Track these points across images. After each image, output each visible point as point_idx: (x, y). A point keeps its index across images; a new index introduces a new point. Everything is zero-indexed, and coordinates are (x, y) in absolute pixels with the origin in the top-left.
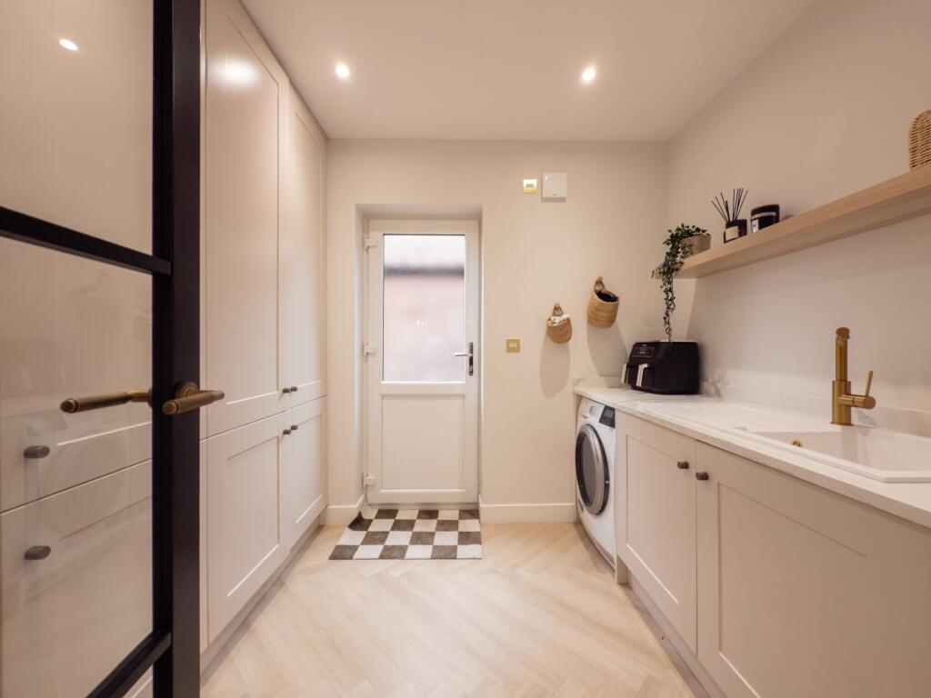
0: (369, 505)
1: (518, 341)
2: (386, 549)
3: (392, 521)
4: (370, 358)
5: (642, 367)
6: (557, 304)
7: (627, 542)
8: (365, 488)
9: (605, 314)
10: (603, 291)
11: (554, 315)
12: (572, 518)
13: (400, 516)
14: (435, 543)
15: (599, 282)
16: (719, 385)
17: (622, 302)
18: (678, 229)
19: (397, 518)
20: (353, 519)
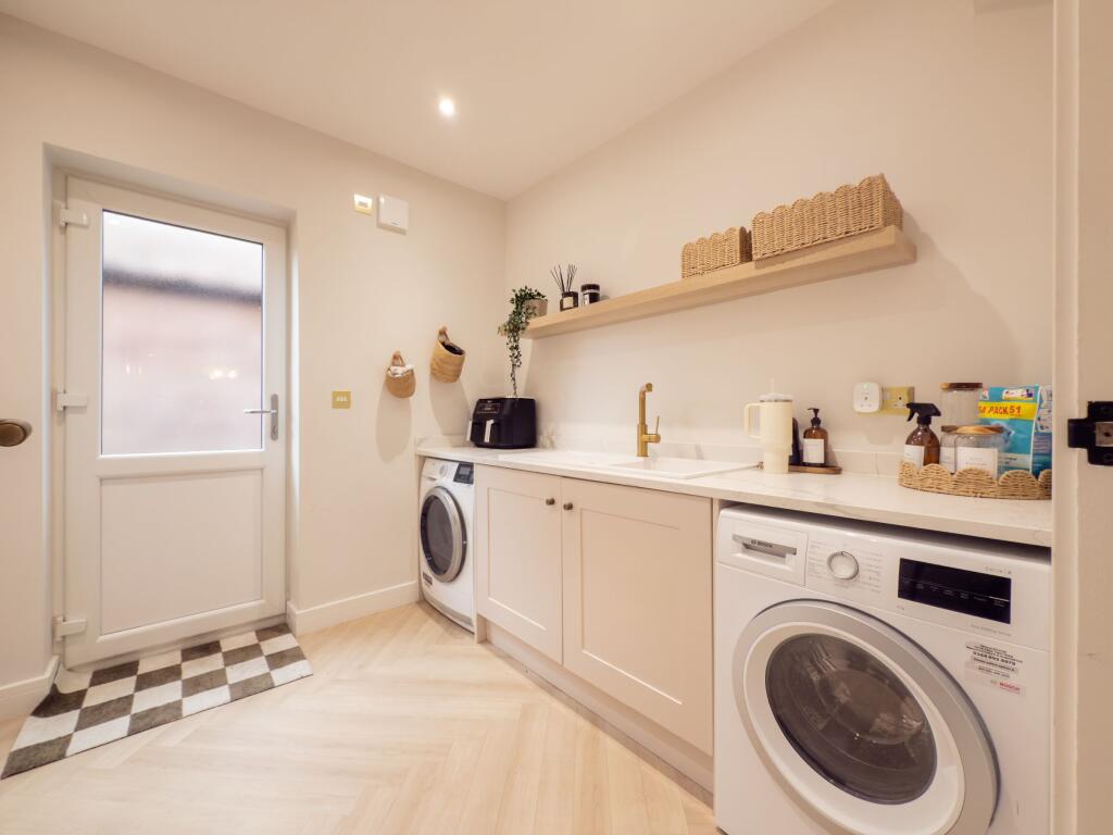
0: (70, 670)
1: (347, 394)
2: (136, 718)
3: (134, 678)
4: (70, 417)
5: (490, 423)
6: (398, 352)
7: (489, 595)
8: (59, 642)
9: (450, 368)
10: (447, 343)
11: (393, 364)
12: (415, 596)
13: (143, 668)
14: (231, 681)
15: (443, 333)
16: (553, 438)
17: (468, 358)
18: (522, 290)
19: (139, 672)
20: (41, 700)
